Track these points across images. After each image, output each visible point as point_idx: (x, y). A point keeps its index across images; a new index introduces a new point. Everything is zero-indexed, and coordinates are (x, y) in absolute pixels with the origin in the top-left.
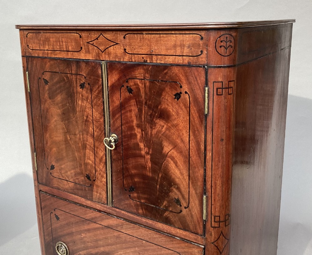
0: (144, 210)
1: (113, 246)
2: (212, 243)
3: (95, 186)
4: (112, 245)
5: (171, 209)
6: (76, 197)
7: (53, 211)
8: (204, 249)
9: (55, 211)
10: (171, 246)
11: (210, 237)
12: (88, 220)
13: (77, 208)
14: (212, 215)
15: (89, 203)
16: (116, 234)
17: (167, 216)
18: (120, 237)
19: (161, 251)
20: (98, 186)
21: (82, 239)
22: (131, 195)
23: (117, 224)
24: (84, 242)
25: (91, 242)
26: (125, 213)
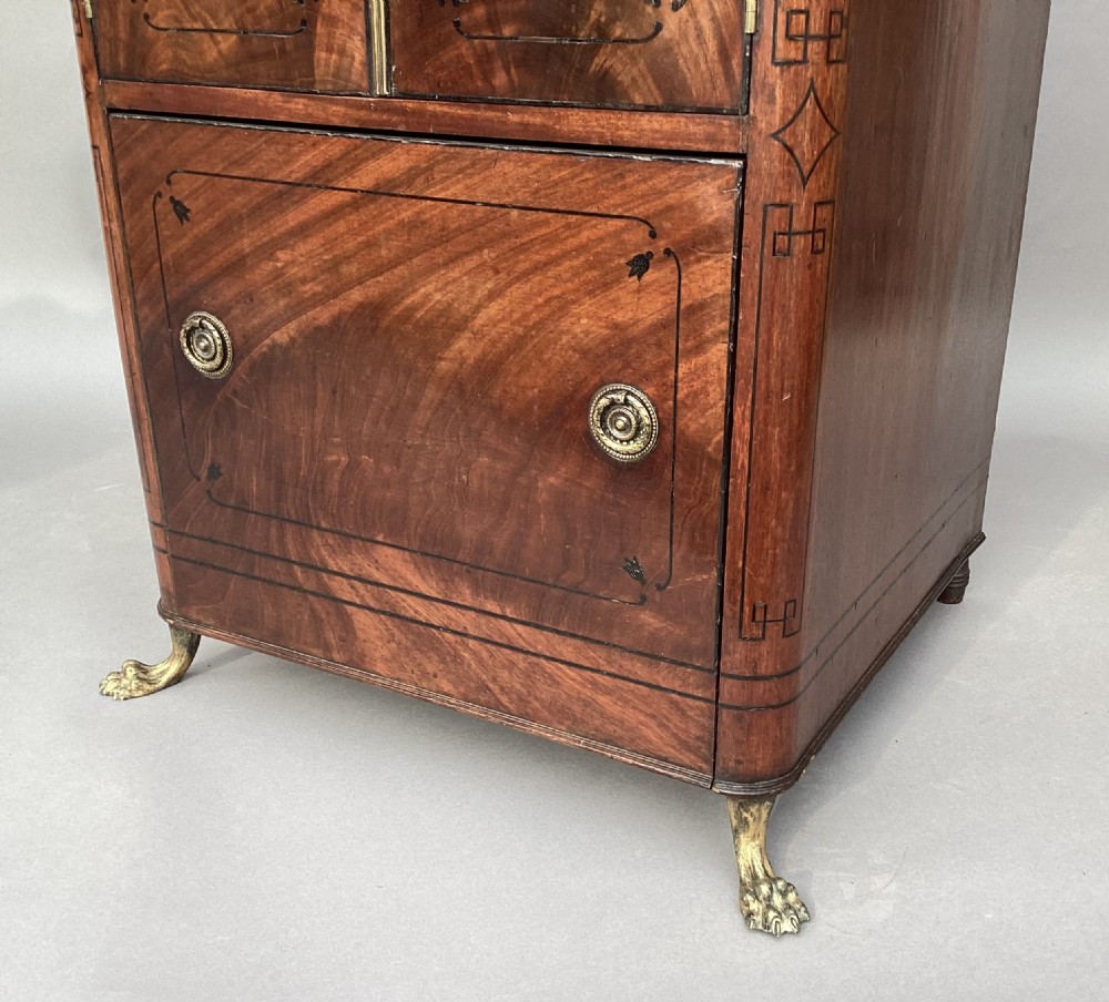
0: (513, 71)
1: (396, 271)
2: (775, 136)
3: (319, 25)
4: (392, 265)
5: (618, 32)
6: (250, 93)
7: (163, 187)
8: (743, 171)
9: (169, 182)
10: (617, 199)
11: (769, 108)
12: (299, 185)
13: (254, 145)
14: (779, 10)
15: (299, 107)
16: (407, 212)
17: (602, 66)
18: (423, 223)
19: (579, 233)
20: (332, 21)
21: (279, 273)
22: (464, 18)
23: (410, 169)
24: (287, 288)
25: (313, 280)
26: (439, 109)
